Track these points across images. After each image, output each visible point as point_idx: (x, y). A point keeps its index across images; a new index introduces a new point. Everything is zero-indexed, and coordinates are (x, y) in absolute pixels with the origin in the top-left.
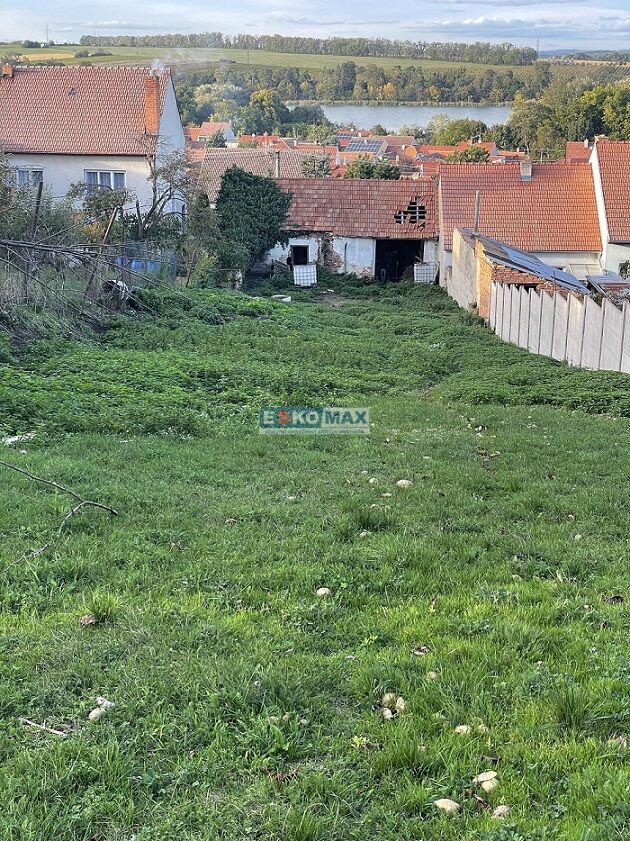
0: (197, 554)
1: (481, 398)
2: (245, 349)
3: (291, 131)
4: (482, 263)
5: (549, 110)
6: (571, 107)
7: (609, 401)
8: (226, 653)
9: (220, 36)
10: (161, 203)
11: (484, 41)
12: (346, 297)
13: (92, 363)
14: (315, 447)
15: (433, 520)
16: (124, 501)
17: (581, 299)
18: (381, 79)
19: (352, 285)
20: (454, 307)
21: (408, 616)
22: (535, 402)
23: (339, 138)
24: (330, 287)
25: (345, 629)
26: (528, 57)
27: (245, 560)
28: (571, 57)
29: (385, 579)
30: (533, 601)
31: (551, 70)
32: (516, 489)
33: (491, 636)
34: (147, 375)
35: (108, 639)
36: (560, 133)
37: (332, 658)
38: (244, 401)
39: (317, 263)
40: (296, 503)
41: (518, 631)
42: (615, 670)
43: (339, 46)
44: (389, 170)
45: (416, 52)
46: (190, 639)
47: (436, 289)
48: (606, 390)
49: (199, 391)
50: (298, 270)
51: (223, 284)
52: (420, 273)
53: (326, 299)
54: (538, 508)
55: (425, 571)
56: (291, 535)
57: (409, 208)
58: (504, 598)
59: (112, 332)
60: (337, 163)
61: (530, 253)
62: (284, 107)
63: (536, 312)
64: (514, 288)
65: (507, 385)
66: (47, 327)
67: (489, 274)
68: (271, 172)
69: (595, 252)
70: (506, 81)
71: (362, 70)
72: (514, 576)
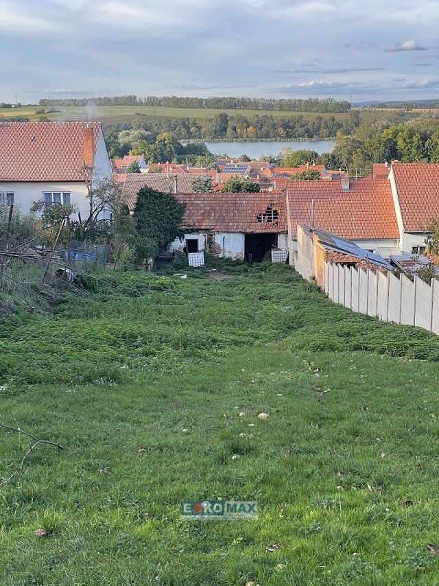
0: (118, 478)
1: (318, 347)
2: (155, 316)
3: (185, 160)
4: (318, 250)
5: (360, 143)
6: (375, 140)
7: (406, 348)
8: (136, 555)
9: (135, 97)
10: (96, 213)
11: (314, 97)
12: (225, 274)
13: (47, 330)
14: (202, 389)
15: (283, 445)
16: (67, 438)
17: (385, 273)
18: (245, 124)
19: (229, 265)
20: (300, 279)
21: (264, 521)
22: (356, 349)
23: (218, 164)
24: (214, 267)
25: (220, 532)
26: (345, 107)
27: (151, 481)
28: (374, 106)
29: (248, 493)
30: (351, 507)
31: (360, 115)
32: (341, 419)
33: (321, 535)
34: (86, 337)
35: (55, 547)
36: (368, 157)
37: (211, 555)
38: (154, 354)
39: (204, 251)
40: (188, 434)
41: (340, 531)
42: (406, 559)
43: (215, 103)
44: (252, 186)
45: (268, 106)
46: (112, 546)
47: (287, 267)
48: (405, 339)
49: (122, 348)
50: (191, 256)
51: (139, 267)
52: (276, 256)
53: (211, 276)
54: (356, 434)
55: (276, 486)
56: (183, 460)
57: (266, 212)
58: (331, 504)
59: (62, 306)
60: (217, 181)
61: (351, 241)
62: (179, 144)
63: (355, 283)
64: (340, 266)
65: (336, 337)
66: (17, 304)
67: (323, 255)
68: (171, 189)
69: (395, 239)
70: (330, 124)
71: (232, 118)
72: (338, 487)
